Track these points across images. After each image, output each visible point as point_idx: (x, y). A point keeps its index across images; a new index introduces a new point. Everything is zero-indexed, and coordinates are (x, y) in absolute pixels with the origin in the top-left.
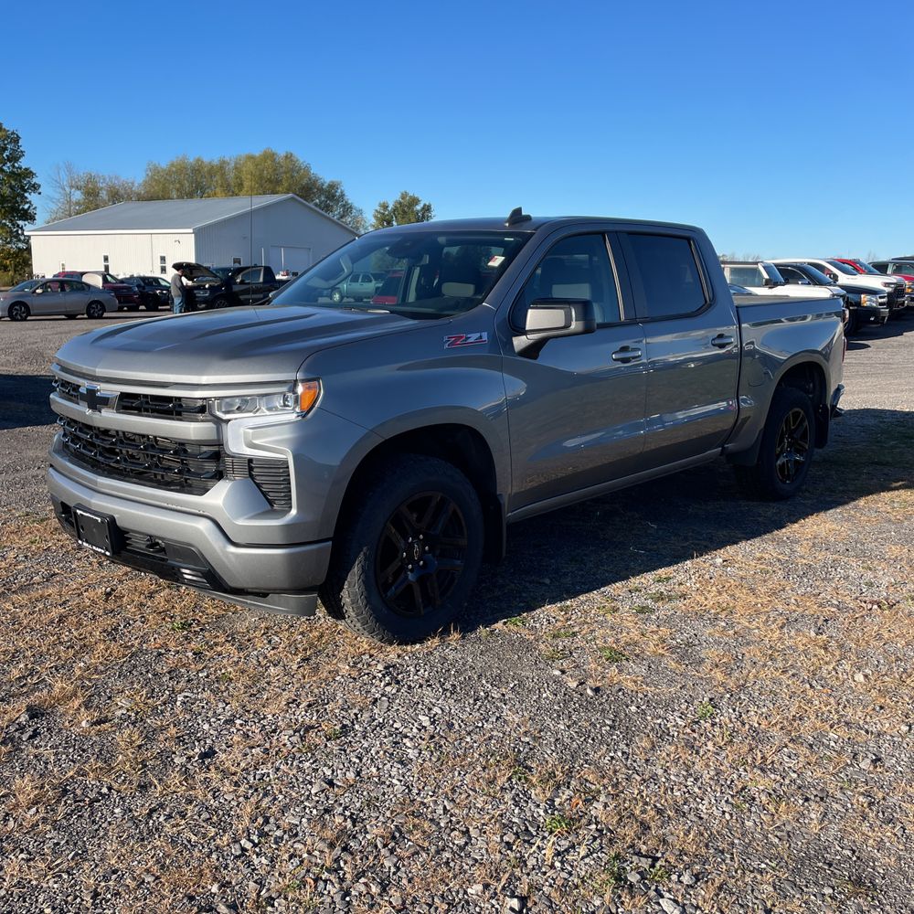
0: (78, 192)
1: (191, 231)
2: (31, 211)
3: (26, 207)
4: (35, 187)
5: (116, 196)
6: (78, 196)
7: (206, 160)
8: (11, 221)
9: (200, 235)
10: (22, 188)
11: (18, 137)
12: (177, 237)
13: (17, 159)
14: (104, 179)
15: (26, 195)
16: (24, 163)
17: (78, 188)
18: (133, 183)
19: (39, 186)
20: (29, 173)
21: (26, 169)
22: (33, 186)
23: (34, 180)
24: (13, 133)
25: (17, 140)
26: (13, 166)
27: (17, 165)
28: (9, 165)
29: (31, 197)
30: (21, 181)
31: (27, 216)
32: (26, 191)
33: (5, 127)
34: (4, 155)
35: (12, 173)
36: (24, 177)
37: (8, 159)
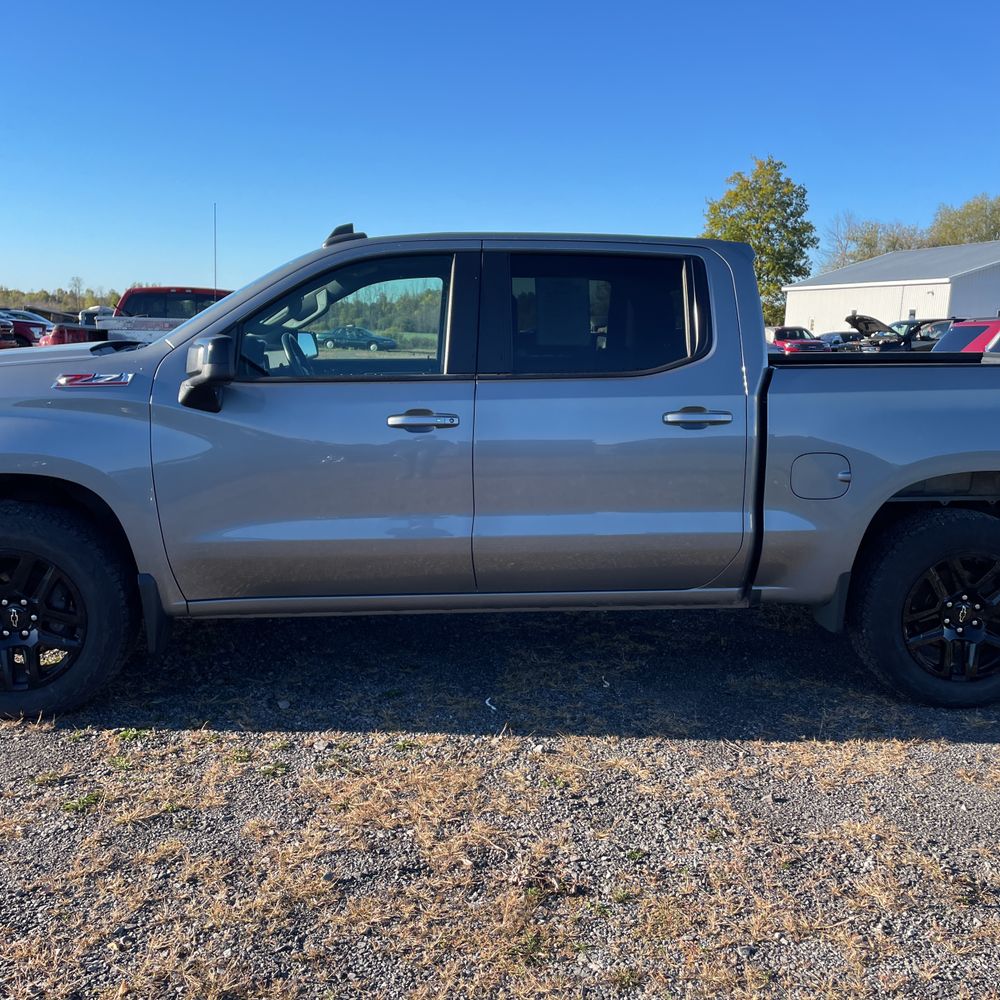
0: (854, 244)
1: (947, 280)
2: (806, 266)
3: (802, 262)
4: (814, 242)
5: (894, 245)
6: (853, 248)
8: (784, 277)
10: (801, 243)
11: (805, 190)
12: (930, 288)
13: (800, 215)
14: (884, 229)
15: (804, 250)
16: (806, 218)
17: (855, 240)
18: (914, 230)
19: (818, 240)
20: (809, 227)
21: (808, 224)
22: (813, 241)
23: (814, 234)
24: (800, 188)
25: (802, 194)
26: (796, 221)
27: (799, 220)
28: (792, 220)
29: (809, 252)
30: (801, 236)
31: (802, 272)
32: (805, 246)
33: (793, 182)
34: (788, 211)
35: (794, 228)
36: (803, 233)
37: (792, 214)
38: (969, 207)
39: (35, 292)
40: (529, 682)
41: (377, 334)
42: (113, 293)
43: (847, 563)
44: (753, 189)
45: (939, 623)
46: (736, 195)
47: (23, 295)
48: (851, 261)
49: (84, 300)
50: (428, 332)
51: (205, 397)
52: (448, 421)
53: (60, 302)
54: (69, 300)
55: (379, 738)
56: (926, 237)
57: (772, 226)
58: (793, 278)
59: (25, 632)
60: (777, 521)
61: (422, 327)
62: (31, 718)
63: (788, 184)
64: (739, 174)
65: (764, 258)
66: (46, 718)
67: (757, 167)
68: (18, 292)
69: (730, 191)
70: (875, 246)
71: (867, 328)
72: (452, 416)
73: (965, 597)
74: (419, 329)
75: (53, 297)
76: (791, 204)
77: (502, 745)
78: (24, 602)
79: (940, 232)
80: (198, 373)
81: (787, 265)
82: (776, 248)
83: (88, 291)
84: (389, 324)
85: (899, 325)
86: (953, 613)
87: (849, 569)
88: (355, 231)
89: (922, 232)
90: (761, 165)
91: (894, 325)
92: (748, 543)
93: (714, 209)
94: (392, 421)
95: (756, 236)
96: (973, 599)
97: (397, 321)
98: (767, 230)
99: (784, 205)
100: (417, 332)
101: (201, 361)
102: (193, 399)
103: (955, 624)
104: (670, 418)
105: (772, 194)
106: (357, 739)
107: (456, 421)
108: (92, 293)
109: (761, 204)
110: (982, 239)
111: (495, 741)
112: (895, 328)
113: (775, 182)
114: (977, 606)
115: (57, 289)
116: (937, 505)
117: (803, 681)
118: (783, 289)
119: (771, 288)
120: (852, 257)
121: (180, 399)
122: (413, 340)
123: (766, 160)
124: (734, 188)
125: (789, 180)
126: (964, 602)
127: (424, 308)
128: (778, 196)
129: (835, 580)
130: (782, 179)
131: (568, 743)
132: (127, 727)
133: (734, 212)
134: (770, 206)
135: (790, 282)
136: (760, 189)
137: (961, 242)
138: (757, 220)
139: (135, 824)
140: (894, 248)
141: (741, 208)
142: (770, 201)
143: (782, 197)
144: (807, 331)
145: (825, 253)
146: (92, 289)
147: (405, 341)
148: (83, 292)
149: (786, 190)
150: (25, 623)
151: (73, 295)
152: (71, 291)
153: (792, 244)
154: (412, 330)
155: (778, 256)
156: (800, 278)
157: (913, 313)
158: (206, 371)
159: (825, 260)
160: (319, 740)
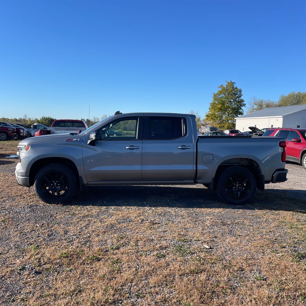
0: (256, 106)
1: (282, 116)
2: (242, 112)
3: (241, 111)
5: (268, 106)
7: (302, 92)
9: (285, 118)
10: (240, 105)
11: (241, 90)
12: (277, 119)
13: (240, 97)
14: (265, 101)
15: (242, 107)
16: (242, 98)
17: (256, 104)
18: (274, 102)
20: (243, 101)
21: (242, 100)
22: (244, 105)
23: (244, 103)
24: (240, 89)
25: (240, 91)
26: (239, 99)
27: (240, 99)
28: (238, 98)
29: (243, 108)
30: (241, 103)
31: (241, 114)
32: (242, 106)
33: (238, 88)
34: (237, 96)
35: (238, 101)
36: (241, 102)
37: (238, 97)
38: (289, 95)
39: (13, 119)
40: (153, 200)
41: (116, 131)
42: (36, 119)
43: (214, 176)
44: (226, 90)
45: (232, 188)
46: (221, 91)
47: (9, 119)
48: (255, 110)
49: (28, 121)
50: (131, 131)
51: (93, 143)
52: (137, 148)
53: (20, 122)
54: (23, 121)
55: (124, 207)
56: (277, 103)
57: (232, 100)
58: (238, 115)
59: (57, 187)
60: (200, 167)
61: (129, 129)
62: (58, 203)
63: (236, 89)
64: (222, 85)
65: (229, 110)
66: (61, 204)
67: (227, 83)
68: (8, 119)
69: (219, 90)
70: (262, 106)
71: (255, 130)
72: (138, 147)
73: (237, 183)
74: (128, 130)
75: (19, 120)
76: (237, 94)
77: (147, 208)
78: (57, 182)
79: (281, 102)
80: (92, 138)
81: (237, 111)
82: (233, 107)
83: (29, 118)
84: (119, 128)
85: (263, 129)
86: (235, 186)
87: (214, 177)
88: (120, 112)
89: (276, 102)
90: (228, 83)
91: (262, 129)
92: (195, 171)
93: (215, 95)
94: (127, 148)
95: (227, 103)
96: (239, 183)
97: (122, 127)
98: (230, 101)
99: (235, 94)
100: (127, 131)
101: (93, 136)
102: (90, 144)
103: (236, 188)
104: (179, 147)
105: (232, 91)
106: (120, 207)
107: (139, 148)
108: (30, 119)
109: (228, 94)
110: (294, 104)
111: (146, 208)
112: (262, 130)
113: (232, 88)
114: (240, 185)
115: (19, 118)
116: (234, 165)
117: (208, 201)
118: (235, 119)
119: (232, 118)
120: (255, 109)
121: (88, 143)
122: (126, 133)
123: (230, 82)
124: (220, 89)
125: (237, 87)
126: (237, 184)
127: (129, 124)
128: (233, 92)
129: (212, 179)
130: (235, 87)
131: (159, 208)
132: (76, 205)
133: (221, 96)
134: (231, 95)
135: (238, 117)
136: (228, 90)
137: (288, 105)
138: (227, 99)
139: (82, 216)
140: (268, 107)
141: (222, 95)
142: (231, 93)
143: (235, 92)
144: (239, 131)
145: (248, 108)
146: (30, 118)
147: (124, 133)
148: (27, 119)
149: (236, 90)
150: (57, 186)
151: (24, 120)
152: (24, 119)
153: (238, 105)
154: (126, 130)
155: (233, 109)
156: (240, 115)
157: (272, 126)
158: (94, 138)
159: (248, 110)
160: (113, 207)
